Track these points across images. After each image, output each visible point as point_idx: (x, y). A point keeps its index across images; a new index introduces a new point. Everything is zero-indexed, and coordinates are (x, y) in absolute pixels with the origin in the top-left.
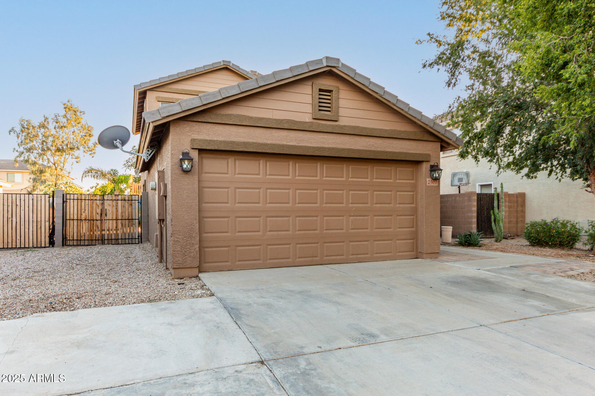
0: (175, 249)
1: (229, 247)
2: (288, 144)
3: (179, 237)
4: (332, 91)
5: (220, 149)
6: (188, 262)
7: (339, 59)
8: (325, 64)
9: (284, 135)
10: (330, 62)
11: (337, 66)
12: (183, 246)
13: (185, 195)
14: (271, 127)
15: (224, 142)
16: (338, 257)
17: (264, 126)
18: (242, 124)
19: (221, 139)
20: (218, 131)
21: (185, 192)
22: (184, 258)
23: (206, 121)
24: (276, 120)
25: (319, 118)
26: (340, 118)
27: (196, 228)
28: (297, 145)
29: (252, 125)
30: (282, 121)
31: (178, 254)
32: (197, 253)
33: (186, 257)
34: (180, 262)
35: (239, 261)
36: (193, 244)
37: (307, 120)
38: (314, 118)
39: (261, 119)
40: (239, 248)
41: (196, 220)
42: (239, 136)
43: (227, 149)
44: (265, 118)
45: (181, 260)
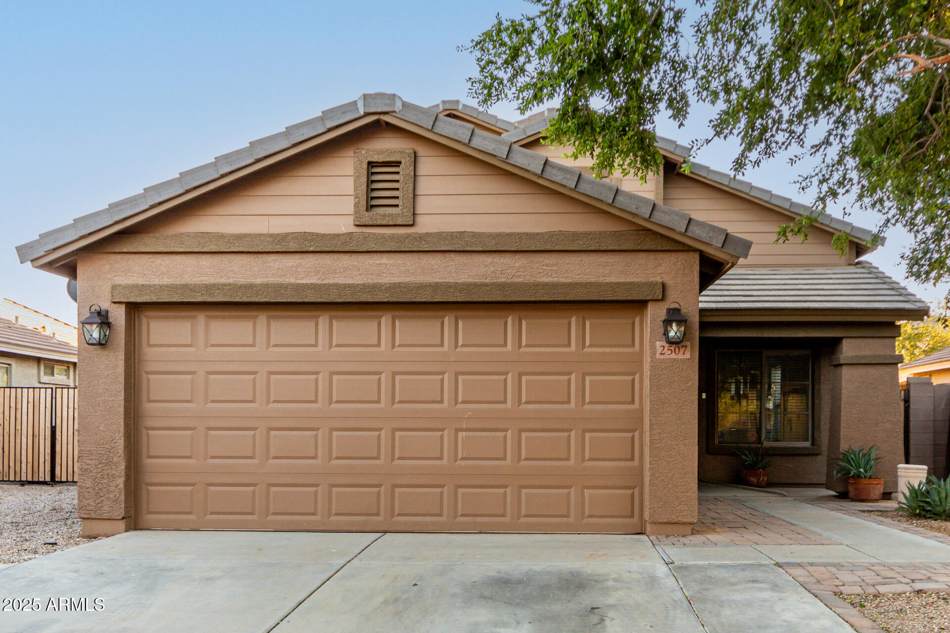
0: (83, 485)
1: (193, 485)
2: (300, 282)
3: (90, 462)
4: (400, 163)
5: (161, 301)
6: (106, 508)
7: (394, 95)
8: (362, 112)
9: (291, 264)
10: (373, 104)
11: (390, 110)
12: (97, 480)
13: (100, 387)
14: (261, 250)
15: (167, 286)
16: (428, 519)
17: (246, 250)
18: (202, 250)
19: (166, 281)
20: (161, 267)
21: (101, 382)
22: (97, 501)
23: (135, 250)
24: (271, 236)
25: (367, 223)
26: (419, 219)
27: (120, 447)
28: (319, 282)
29: (222, 250)
30: (284, 237)
31: (88, 492)
32: (120, 493)
33: (102, 499)
34: (91, 508)
35: (212, 513)
36: (113, 476)
37: (344, 230)
38: (358, 223)
39: (240, 237)
40: (212, 488)
41: (119, 433)
42: (200, 274)
43: (174, 300)
44: (250, 235)
45: (92, 503)
